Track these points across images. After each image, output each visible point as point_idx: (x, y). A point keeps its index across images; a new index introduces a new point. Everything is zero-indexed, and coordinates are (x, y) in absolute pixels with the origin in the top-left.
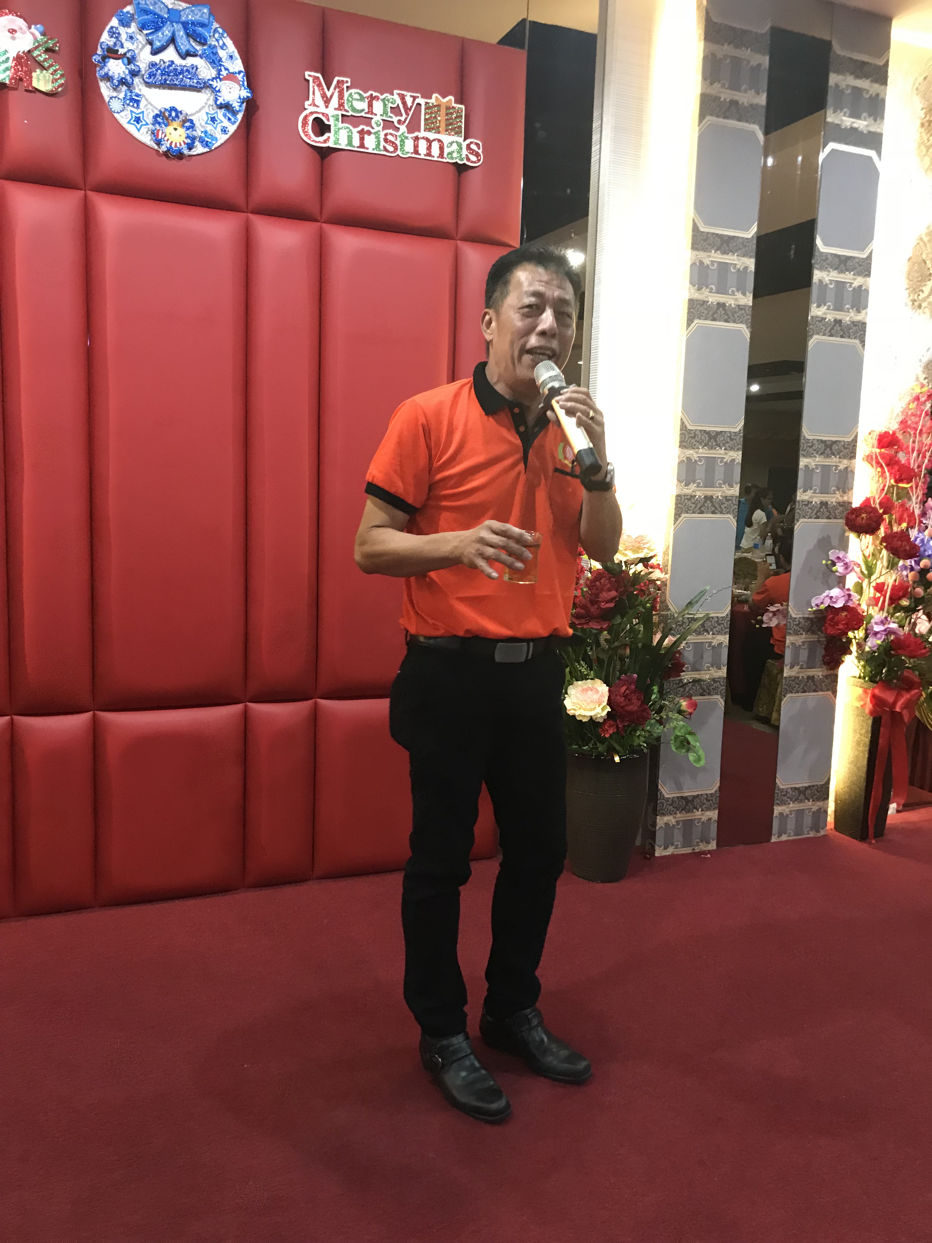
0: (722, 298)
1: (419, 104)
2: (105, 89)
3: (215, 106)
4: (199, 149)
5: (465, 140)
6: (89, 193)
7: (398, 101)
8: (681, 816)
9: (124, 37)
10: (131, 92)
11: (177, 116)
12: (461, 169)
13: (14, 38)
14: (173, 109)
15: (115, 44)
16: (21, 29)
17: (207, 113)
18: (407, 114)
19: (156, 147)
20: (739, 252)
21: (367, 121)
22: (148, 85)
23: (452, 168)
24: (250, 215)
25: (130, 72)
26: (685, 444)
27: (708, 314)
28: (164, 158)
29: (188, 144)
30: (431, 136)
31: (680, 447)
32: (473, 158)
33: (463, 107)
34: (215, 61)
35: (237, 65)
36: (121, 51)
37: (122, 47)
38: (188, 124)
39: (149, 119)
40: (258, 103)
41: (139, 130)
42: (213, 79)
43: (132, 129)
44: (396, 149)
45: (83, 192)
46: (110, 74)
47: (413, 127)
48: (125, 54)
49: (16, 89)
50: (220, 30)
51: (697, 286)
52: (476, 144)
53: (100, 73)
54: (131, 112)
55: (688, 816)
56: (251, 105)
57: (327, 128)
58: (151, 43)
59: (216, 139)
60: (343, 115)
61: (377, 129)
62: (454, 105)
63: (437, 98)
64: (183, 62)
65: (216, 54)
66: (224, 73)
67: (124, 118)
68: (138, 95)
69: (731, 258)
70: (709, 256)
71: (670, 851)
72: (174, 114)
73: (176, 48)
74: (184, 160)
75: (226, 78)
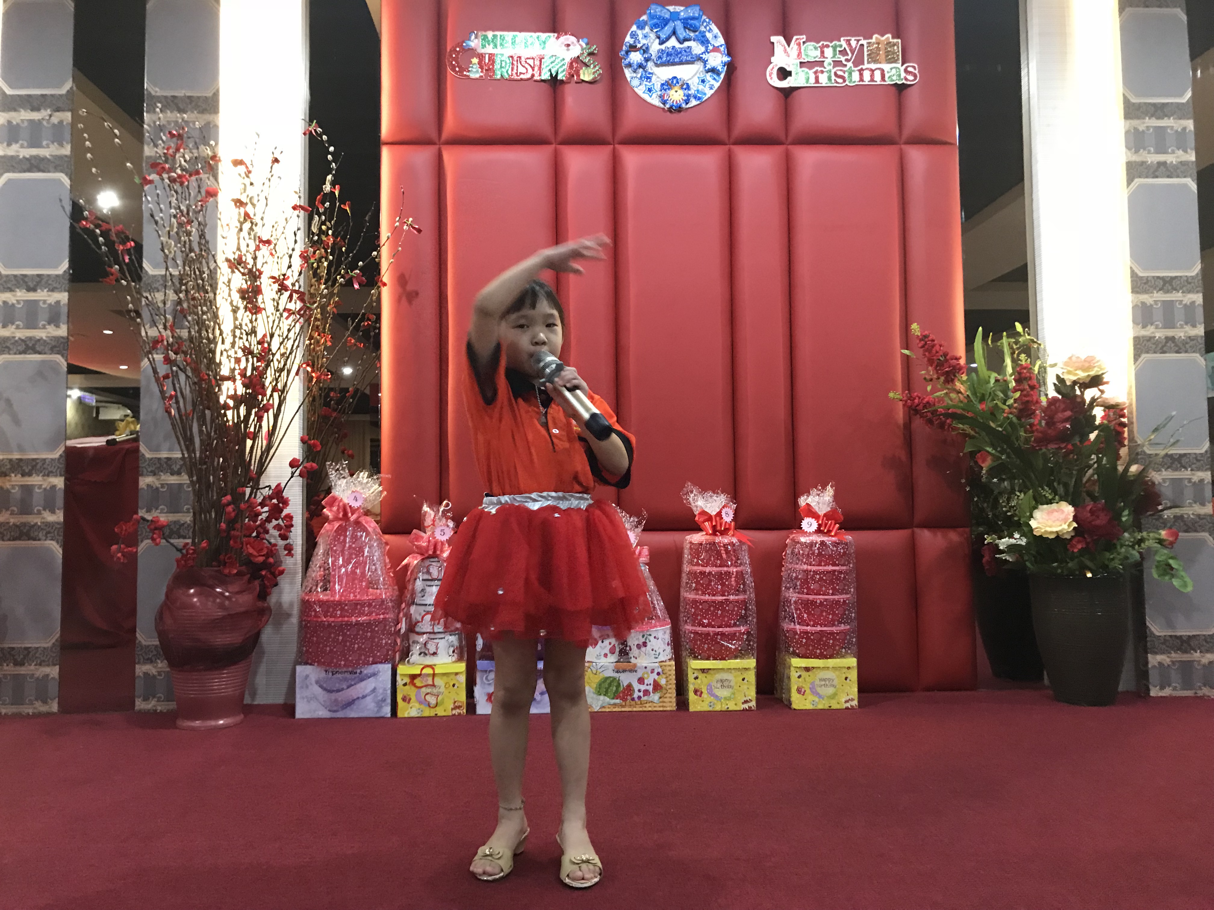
0: (1161, 158)
1: (862, 45)
2: (628, 73)
3: (704, 72)
4: (693, 103)
5: (902, 65)
6: (617, 146)
7: (844, 45)
8: (1177, 656)
9: (640, 36)
10: (646, 72)
11: (678, 83)
12: (901, 88)
13: (568, 50)
14: (675, 78)
15: (635, 42)
16: (573, 43)
17: (699, 78)
18: (853, 54)
19: (662, 106)
20: (1175, 116)
21: (821, 63)
22: (657, 65)
23: (894, 88)
24: (732, 146)
25: (645, 58)
26: (1138, 289)
27: (1148, 172)
28: (668, 113)
29: (685, 100)
30: (873, 66)
31: (1132, 292)
32: (911, 78)
33: (900, 41)
34: (704, 41)
35: (721, 41)
36: (639, 46)
37: (639, 42)
38: (685, 87)
39: (658, 87)
40: (736, 65)
41: (651, 96)
42: (702, 54)
43: (646, 97)
44: (844, 81)
45: (612, 146)
46: (632, 62)
47: (858, 61)
48: (641, 47)
49: (569, 83)
50: (707, 20)
51: (1133, 150)
52: (913, 67)
53: (625, 62)
54: (646, 85)
55: (1186, 657)
56: (731, 68)
57: (789, 74)
58: (659, 37)
59: (705, 94)
60: (801, 63)
61: (828, 68)
62: (891, 40)
63: (876, 38)
64: (681, 46)
65: (704, 36)
66: (711, 48)
67: (641, 91)
68: (650, 73)
69: (1168, 121)
70: (1144, 123)
71: (1167, 692)
72: (675, 81)
73: (676, 38)
74: (682, 113)
75: (713, 51)
